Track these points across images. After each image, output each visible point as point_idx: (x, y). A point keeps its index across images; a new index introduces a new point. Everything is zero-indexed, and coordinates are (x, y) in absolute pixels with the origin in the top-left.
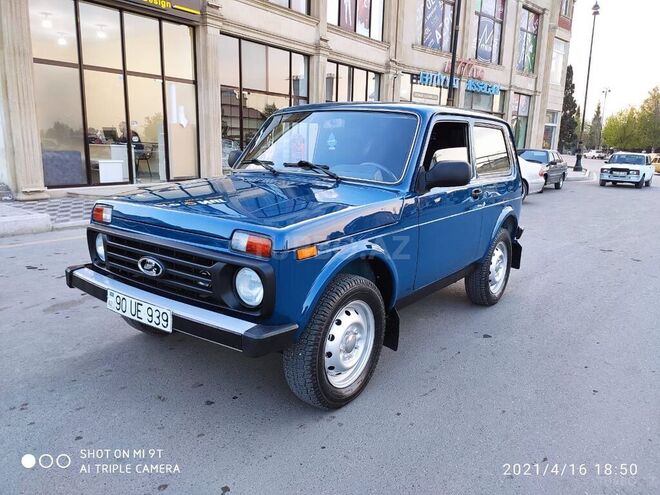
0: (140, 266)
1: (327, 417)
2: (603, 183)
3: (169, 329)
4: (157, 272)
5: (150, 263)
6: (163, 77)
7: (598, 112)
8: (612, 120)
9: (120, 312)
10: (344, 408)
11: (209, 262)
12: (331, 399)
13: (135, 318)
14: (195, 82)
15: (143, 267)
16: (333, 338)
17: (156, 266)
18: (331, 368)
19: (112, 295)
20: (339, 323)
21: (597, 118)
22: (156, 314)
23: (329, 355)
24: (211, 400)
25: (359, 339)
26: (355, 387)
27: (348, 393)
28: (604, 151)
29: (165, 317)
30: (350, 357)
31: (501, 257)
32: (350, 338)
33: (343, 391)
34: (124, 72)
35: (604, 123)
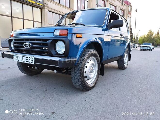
0: (24, 46)
1: (85, 93)
2: (141, 50)
3: (33, 63)
4: (30, 47)
5: (27, 45)
6: (33, 21)
7: (137, 36)
8: (141, 37)
9: (18, 61)
10: (90, 91)
11: (47, 40)
12: (86, 87)
13: (22, 62)
14: (41, 23)
15: (25, 46)
16: (86, 67)
17: (29, 45)
18: (86, 77)
19: (15, 56)
20: (88, 63)
21: (137, 37)
22: (29, 59)
23: (85, 72)
24: (47, 89)
25: (94, 69)
26: (93, 85)
27: (91, 86)
28: (139, 45)
29: (32, 59)
30: (91, 74)
31: (127, 56)
32: (91, 68)
33: (89, 85)
34: (23, 19)
35: (139, 38)
